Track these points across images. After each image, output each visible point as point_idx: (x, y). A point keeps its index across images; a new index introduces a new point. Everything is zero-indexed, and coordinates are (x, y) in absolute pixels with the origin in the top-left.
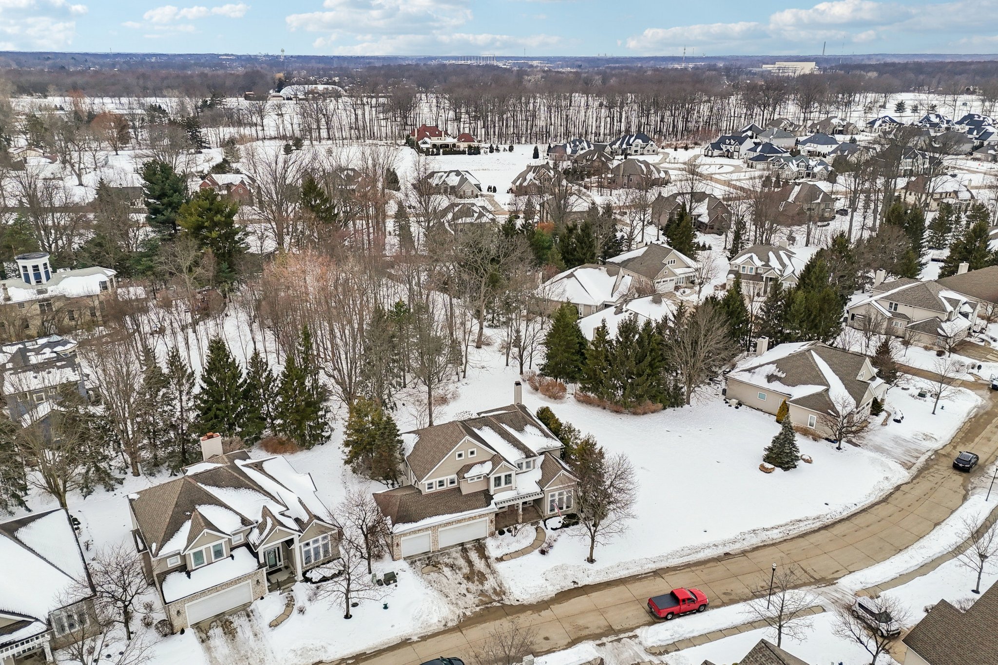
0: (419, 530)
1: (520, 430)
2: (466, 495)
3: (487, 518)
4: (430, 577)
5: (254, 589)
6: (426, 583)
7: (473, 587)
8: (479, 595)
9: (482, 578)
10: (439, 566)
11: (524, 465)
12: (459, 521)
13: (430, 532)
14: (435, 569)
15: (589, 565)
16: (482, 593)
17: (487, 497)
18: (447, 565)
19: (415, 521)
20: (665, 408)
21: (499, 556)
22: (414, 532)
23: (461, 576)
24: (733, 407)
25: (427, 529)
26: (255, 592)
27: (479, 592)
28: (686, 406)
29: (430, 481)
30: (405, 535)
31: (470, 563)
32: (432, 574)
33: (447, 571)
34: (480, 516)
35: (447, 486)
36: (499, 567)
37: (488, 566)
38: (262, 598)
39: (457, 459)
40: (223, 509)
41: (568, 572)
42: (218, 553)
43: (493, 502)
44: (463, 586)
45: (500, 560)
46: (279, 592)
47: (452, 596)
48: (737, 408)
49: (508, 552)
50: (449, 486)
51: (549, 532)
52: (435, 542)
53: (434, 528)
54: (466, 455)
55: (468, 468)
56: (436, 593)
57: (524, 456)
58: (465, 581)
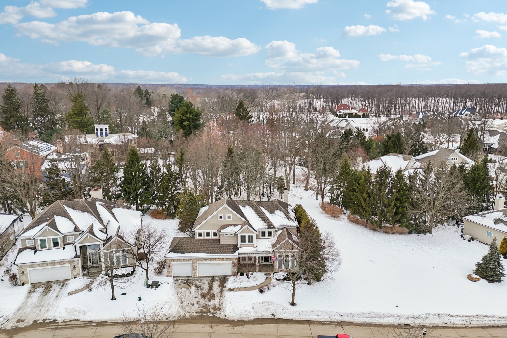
0: (184, 260)
1: (272, 212)
2: (222, 245)
3: (231, 262)
4: (180, 290)
5: (72, 271)
6: (175, 293)
7: (202, 301)
8: (202, 307)
9: (213, 297)
10: (191, 285)
11: (267, 234)
12: (212, 259)
13: (191, 262)
14: (187, 286)
15: (291, 307)
16: (206, 306)
17: (235, 248)
18: (196, 286)
19: (183, 253)
20: (410, 233)
21: (232, 288)
22: (181, 260)
23: (200, 293)
24: (467, 240)
25: (189, 260)
26: (72, 274)
27: (204, 305)
28: (428, 235)
29: (200, 231)
30: (174, 260)
31: (211, 287)
32: (183, 289)
33: (193, 289)
34: (227, 259)
35: (212, 237)
36: (227, 294)
37: (221, 292)
38: (75, 278)
39: (219, 219)
40: (68, 221)
41: (271, 307)
42: (56, 244)
43: (237, 252)
44: (197, 300)
45: (230, 290)
46: (87, 277)
47: (185, 303)
48: (469, 241)
49: (239, 286)
50: (213, 237)
51: (273, 281)
52: (195, 270)
53: (194, 260)
54: (225, 218)
55: (225, 226)
56: (177, 299)
57: (266, 227)
58: (200, 297)
